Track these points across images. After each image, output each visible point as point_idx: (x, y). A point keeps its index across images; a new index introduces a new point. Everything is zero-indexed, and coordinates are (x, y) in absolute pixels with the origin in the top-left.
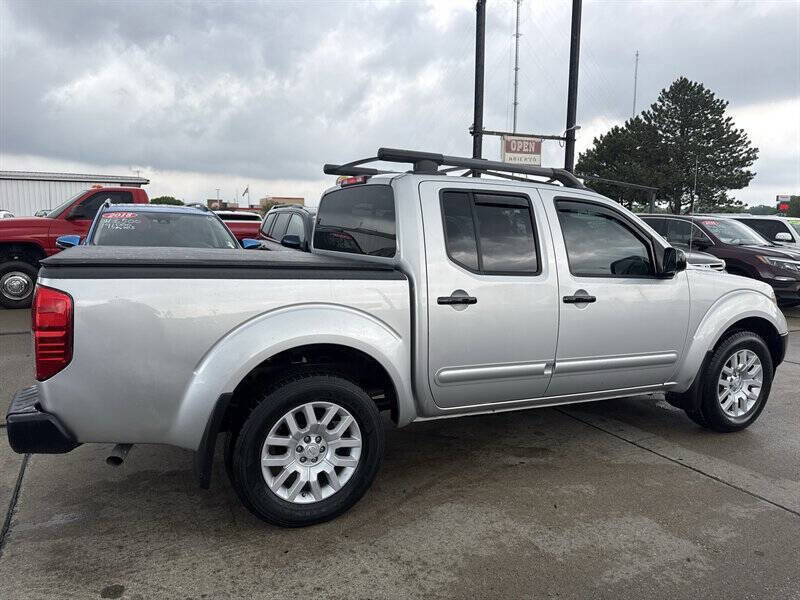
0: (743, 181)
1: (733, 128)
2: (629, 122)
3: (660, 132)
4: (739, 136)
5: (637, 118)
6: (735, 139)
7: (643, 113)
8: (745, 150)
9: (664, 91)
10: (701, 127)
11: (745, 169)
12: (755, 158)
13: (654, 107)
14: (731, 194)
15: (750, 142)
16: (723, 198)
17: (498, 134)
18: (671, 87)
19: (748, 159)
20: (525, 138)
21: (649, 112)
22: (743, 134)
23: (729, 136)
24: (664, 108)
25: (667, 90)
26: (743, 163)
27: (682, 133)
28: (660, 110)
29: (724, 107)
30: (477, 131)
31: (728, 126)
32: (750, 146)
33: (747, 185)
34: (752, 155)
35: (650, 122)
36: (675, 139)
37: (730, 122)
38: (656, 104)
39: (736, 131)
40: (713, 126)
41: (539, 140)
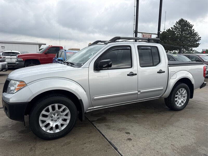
0: (197, 45)
1: (195, 32)
2: (167, 30)
3: (176, 33)
4: (196, 34)
5: (169, 29)
6: (195, 34)
7: (171, 28)
8: (198, 37)
9: (177, 22)
10: (186, 31)
11: (197, 42)
12: (200, 40)
13: (174, 26)
14: (194, 49)
15: (199, 35)
16: (191, 50)
17: (141, 33)
18: (179, 21)
19: (198, 40)
20: (148, 34)
21: (173, 27)
22: (197, 33)
23: (194, 34)
24: (177, 26)
25: (178, 22)
26: (197, 41)
27: (181, 33)
28: (176, 27)
29: (192, 26)
30: (136, 32)
31: (194, 31)
32: (199, 36)
33: (198, 47)
34: (199, 39)
35: (173, 30)
36: (180, 34)
37: (194, 30)
38: (175, 25)
39: (196, 32)
40: (190, 31)
41: (151, 34)
